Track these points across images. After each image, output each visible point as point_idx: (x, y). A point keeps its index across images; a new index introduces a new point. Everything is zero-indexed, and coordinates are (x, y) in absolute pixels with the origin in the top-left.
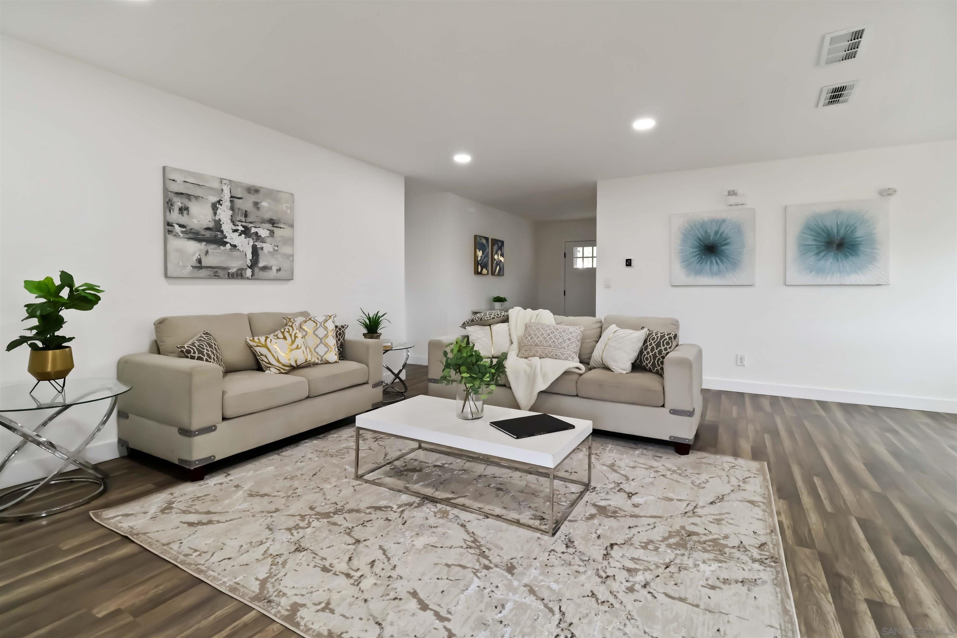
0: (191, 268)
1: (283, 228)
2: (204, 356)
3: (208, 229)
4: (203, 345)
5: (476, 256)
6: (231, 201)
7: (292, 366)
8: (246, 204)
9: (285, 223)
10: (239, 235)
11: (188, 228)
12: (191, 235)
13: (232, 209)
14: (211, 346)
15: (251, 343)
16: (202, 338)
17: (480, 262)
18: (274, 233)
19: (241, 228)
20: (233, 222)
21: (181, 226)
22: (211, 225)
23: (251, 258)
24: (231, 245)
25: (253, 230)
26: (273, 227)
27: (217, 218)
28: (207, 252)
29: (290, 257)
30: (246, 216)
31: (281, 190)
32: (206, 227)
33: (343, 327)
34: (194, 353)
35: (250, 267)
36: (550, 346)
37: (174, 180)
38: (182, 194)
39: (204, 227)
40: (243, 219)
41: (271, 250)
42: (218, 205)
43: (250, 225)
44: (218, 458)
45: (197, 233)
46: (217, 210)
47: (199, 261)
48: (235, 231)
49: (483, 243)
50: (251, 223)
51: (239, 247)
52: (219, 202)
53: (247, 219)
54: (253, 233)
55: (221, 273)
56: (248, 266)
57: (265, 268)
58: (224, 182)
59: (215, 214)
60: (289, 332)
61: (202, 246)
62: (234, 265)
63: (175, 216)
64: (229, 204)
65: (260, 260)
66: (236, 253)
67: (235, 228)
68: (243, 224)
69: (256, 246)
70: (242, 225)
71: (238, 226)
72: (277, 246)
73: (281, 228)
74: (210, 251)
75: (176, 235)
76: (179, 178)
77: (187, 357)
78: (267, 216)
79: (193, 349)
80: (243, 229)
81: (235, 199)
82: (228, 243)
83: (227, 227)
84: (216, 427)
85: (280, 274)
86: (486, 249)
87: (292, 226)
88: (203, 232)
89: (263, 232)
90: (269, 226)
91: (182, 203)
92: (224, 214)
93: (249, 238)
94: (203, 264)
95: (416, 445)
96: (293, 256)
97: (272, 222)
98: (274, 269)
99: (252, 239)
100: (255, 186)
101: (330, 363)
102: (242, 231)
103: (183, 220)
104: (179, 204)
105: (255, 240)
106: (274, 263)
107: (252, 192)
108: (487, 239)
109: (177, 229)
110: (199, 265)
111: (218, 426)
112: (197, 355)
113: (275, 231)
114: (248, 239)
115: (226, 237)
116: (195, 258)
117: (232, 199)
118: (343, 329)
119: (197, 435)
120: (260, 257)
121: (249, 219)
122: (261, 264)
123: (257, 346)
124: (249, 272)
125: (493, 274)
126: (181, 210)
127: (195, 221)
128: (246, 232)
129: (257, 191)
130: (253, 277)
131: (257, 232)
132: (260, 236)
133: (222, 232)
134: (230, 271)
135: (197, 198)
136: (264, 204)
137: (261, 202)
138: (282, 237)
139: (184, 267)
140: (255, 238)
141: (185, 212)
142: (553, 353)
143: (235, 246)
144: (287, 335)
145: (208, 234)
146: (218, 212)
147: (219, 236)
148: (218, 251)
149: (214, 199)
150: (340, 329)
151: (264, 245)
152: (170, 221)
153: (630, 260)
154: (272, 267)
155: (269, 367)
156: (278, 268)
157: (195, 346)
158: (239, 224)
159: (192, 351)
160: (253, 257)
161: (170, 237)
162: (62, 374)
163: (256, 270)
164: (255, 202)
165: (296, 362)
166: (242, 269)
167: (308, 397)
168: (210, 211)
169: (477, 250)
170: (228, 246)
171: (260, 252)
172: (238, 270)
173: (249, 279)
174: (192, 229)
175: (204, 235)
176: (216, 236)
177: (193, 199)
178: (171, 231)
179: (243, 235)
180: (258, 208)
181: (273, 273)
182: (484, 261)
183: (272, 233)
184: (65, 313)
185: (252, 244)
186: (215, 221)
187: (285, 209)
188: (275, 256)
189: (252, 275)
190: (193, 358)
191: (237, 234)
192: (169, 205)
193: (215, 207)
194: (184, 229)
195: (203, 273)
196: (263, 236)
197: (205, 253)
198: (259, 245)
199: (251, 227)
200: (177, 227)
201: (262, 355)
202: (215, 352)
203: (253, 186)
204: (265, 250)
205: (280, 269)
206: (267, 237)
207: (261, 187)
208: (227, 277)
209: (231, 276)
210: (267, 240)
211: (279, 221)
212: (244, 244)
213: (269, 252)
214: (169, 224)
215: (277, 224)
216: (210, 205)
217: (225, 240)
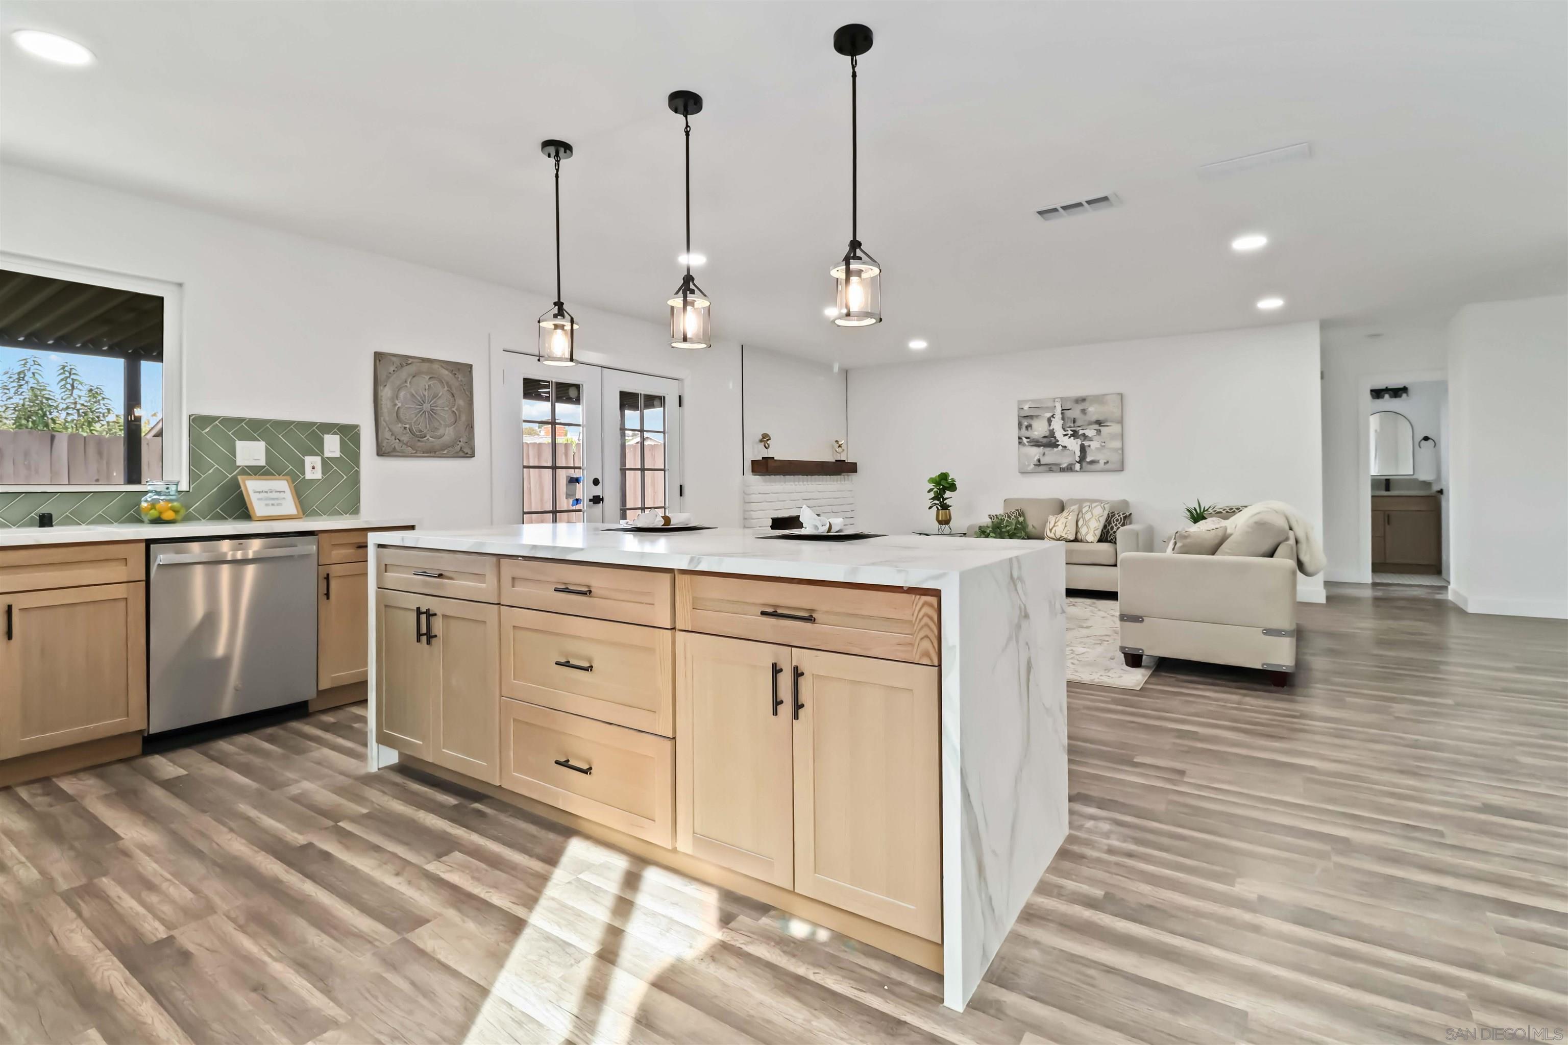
0: (1034, 466)
1: (1111, 426)
3: (1045, 437)
6: (1062, 413)
8: (1075, 413)
9: (1112, 421)
10: (1069, 438)
11: (1031, 438)
12: (1032, 444)
13: (1063, 419)
19: (1070, 433)
20: (1064, 429)
21: (1027, 438)
22: (1047, 434)
23: (1079, 455)
24: (1062, 446)
25: (1081, 432)
26: (1100, 426)
27: (1051, 428)
28: (1044, 454)
29: (1119, 451)
30: (1074, 422)
31: (1106, 393)
32: (1043, 436)
35: (1078, 462)
37: (1022, 409)
38: (1027, 416)
40: (1072, 425)
41: (1099, 446)
42: (1052, 419)
45: (1037, 441)
46: (1052, 422)
47: (1039, 461)
48: (1065, 435)
50: (1079, 427)
51: (1069, 447)
52: (1053, 416)
53: (1075, 424)
54: (1081, 435)
55: (1054, 468)
56: (1077, 462)
57: (1092, 462)
58: (1056, 400)
59: (1050, 425)
61: (1041, 450)
62: (1065, 462)
63: (1024, 432)
64: (1061, 416)
65: (1088, 456)
66: (1067, 452)
67: (1065, 433)
68: (1073, 429)
69: (1084, 444)
70: (1071, 430)
71: (1068, 431)
72: (1104, 442)
73: (1108, 426)
74: (1046, 453)
75: (1024, 445)
76: (1027, 407)
78: (1094, 418)
80: (1072, 433)
81: (1065, 411)
82: (1059, 445)
83: (1059, 434)
85: (1107, 466)
87: (1121, 422)
88: (1042, 440)
89: (1090, 432)
90: (1097, 427)
91: (1027, 422)
92: (1057, 425)
93: (1078, 438)
94: (1041, 463)
96: (1123, 449)
97: (1099, 423)
98: (1102, 462)
99: (1081, 439)
101: (1088, 542)
103: (1028, 434)
104: (1026, 424)
105: (1082, 440)
106: (1101, 457)
107: (1080, 402)
109: (1025, 440)
110: (1039, 463)
113: (1101, 430)
114: (1076, 440)
115: (1058, 441)
116: (1036, 459)
117: (1063, 411)
120: (1087, 453)
121: (1077, 424)
122: (1088, 459)
124: (1078, 466)
126: (1027, 427)
127: (1036, 433)
128: (1075, 435)
129: (1084, 400)
130: (1082, 470)
131: (1084, 434)
132: (1087, 436)
133: (1055, 438)
134: (1061, 466)
135: (1037, 416)
136: (1092, 409)
137: (1087, 408)
138: (1109, 433)
139: (1029, 465)
140: (1083, 438)
141: (1029, 429)
143: (1065, 447)
145: (1045, 440)
146: (1052, 424)
147: (1053, 441)
148: (1052, 452)
149: (1049, 415)
151: (1092, 443)
152: (1020, 436)
154: (1100, 461)
155: (1046, 539)
156: (1106, 461)
158: (1069, 429)
160: (1081, 454)
161: (1021, 446)
162: (948, 522)
163: (1084, 464)
164: (1082, 409)
166: (1072, 464)
168: (1046, 423)
170: (1060, 447)
171: (1088, 449)
172: (1068, 465)
173: (1077, 472)
174: (1034, 439)
175: (1042, 442)
176: (1051, 441)
177: (1035, 418)
178: (1021, 443)
179: (1072, 438)
180: (1085, 414)
181: (1101, 465)
183: (1099, 432)
185: (1080, 443)
186: (1050, 430)
187: (1113, 409)
188: (1102, 451)
189: (1080, 469)
191: (1067, 437)
192: (1020, 425)
193: (1049, 421)
194: (1028, 440)
195: (1041, 468)
196: (1090, 435)
197: (1042, 455)
198: (1086, 443)
199: (1079, 430)
200: (1024, 439)
203: (1081, 397)
205: (1108, 462)
206: (1095, 436)
207: (1087, 396)
208: (1059, 471)
209: (1062, 470)
210: (1095, 438)
211: (1106, 421)
212: (1074, 445)
213: (1097, 448)
214: (1020, 438)
215: (1103, 423)
216: (1046, 419)
217: (1057, 443)
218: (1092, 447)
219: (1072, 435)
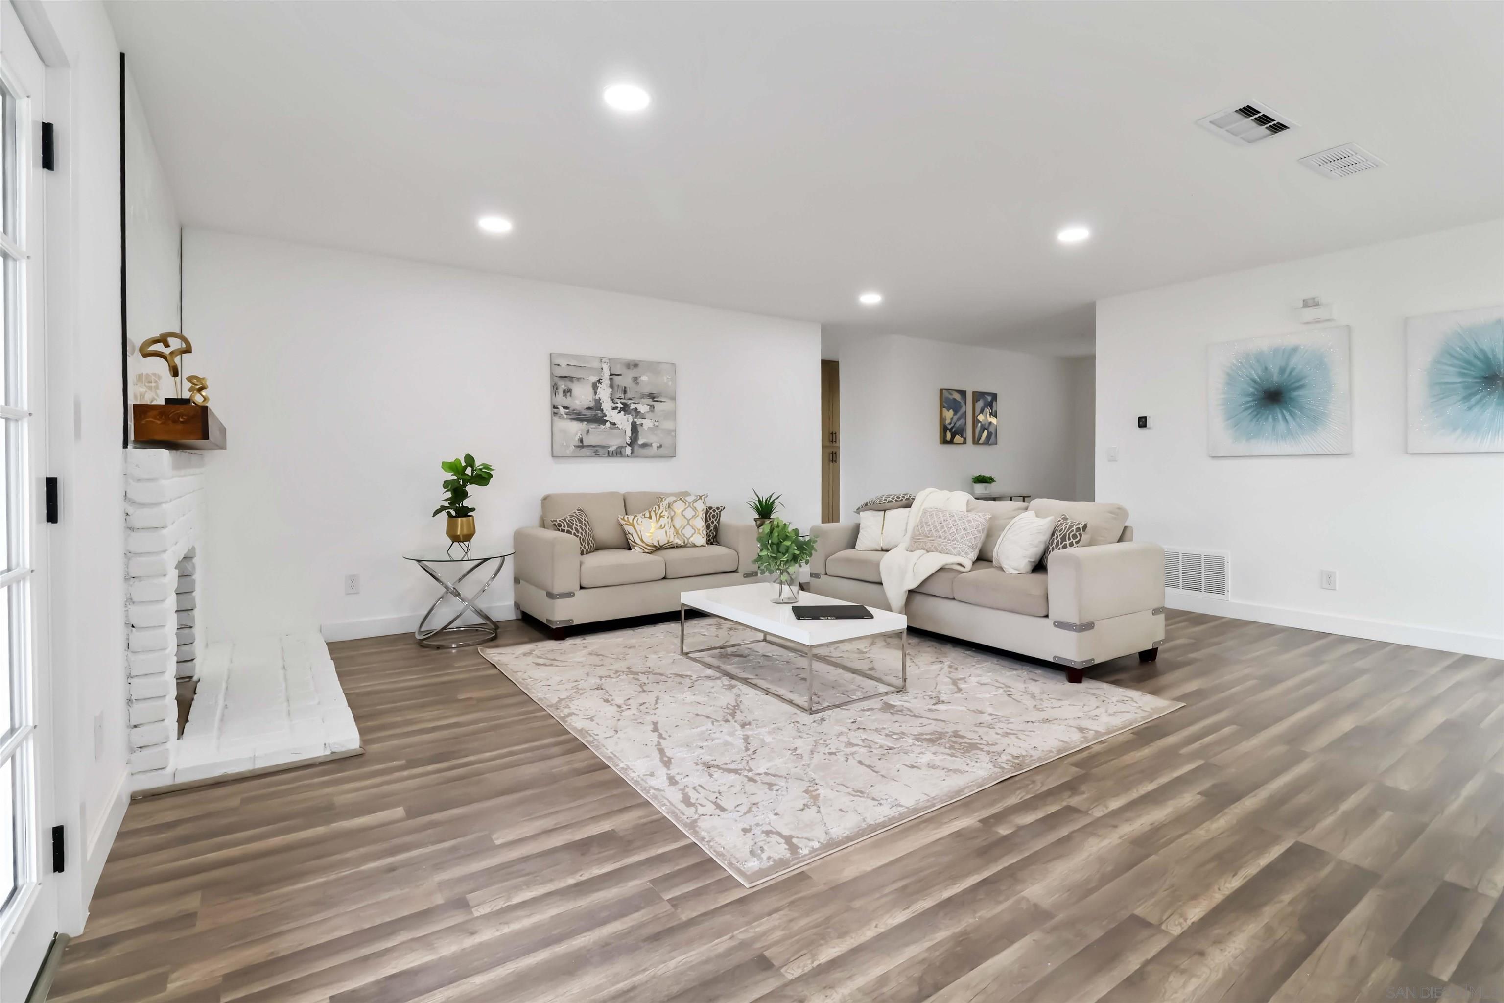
0: (574, 447)
1: (664, 402)
2: (573, 530)
3: (589, 409)
4: (573, 521)
5: (942, 419)
6: (610, 379)
7: (655, 546)
8: (625, 381)
9: (666, 397)
10: (618, 413)
11: (571, 409)
12: (573, 416)
13: (611, 386)
14: (581, 522)
15: (623, 522)
16: (574, 514)
17: (949, 427)
18: (654, 408)
19: (620, 405)
20: (612, 400)
21: (565, 408)
22: (592, 404)
23: (630, 435)
24: (610, 423)
25: (633, 406)
26: (654, 401)
27: (597, 397)
28: (588, 432)
29: (673, 433)
30: (625, 392)
31: (662, 362)
32: (587, 407)
33: (718, 508)
34: (564, 527)
35: (629, 445)
36: (940, 537)
37: (559, 365)
38: (565, 377)
39: (585, 407)
40: (623, 396)
41: (651, 426)
42: (598, 384)
43: (630, 401)
44: (576, 622)
45: (579, 414)
46: (597, 389)
47: (581, 441)
48: (615, 409)
49: (955, 399)
50: (630, 399)
51: (619, 425)
52: (599, 381)
53: (626, 395)
54: (632, 409)
55: (600, 451)
56: (628, 444)
57: (645, 445)
58: (604, 360)
59: (596, 393)
60: (655, 511)
61: (584, 425)
62: (614, 444)
63: (560, 399)
64: (608, 382)
65: (640, 437)
66: (616, 431)
67: (614, 406)
68: (623, 401)
69: (636, 422)
70: (621, 403)
71: (617, 403)
72: (658, 421)
73: (661, 402)
74: (591, 430)
75: (561, 417)
76: (563, 363)
77: (559, 530)
78: (647, 391)
79: (564, 523)
80: (622, 406)
81: (614, 377)
82: (607, 421)
83: (607, 405)
84: (574, 594)
85: (661, 451)
86: (961, 407)
87: (673, 398)
88: (585, 412)
89: (643, 408)
90: (650, 401)
91: (565, 386)
92: (604, 393)
93: (629, 414)
94: (585, 444)
95: (761, 636)
96: (675, 431)
97: (652, 396)
98: (655, 445)
99: (632, 415)
100: (634, 361)
102: (621, 408)
103: (566, 401)
104: (563, 387)
105: (634, 417)
106: (654, 440)
107: (632, 367)
108: (963, 393)
109: (562, 411)
110: (581, 444)
111: (576, 593)
112: (566, 529)
113: (655, 406)
114: (627, 416)
115: (606, 416)
116: (577, 438)
117: (611, 377)
118: (717, 511)
119: (558, 598)
120: (640, 433)
121: (628, 396)
122: (641, 442)
123: (626, 524)
124: (628, 450)
125: (976, 442)
126: (564, 392)
127: (577, 402)
128: (625, 409)
129: (636, 365)
130: (632, 455)
131: (636, 408)
132: (640, 412)
133: (602, 410)
134: (609, 449)
135: (579, 379)
136: (644, 378)
137: (640, 377)
138: (663, 411)
139: (568, 447)
140: (634, 414)
141: (569, 394)
142: (942, 546)
143: (615, 424)
144: (653, 514)
145: (589, 414)
146: (598, 391)
147: (599, 415)
148: (598, 429)
149: (594, 379)
150: (714, 511)
151: (643, 421)
152: (556, 404)
153: (1145, 418)
154: (653, 444)
155: (635, 546)
156: (659, 445)
157: (566, 521)
158: (619, 401)
159: (563, 525)
160: (632, 434)
161: (556, 419)
162: (468, 537)
163: (636, 447)
164: (633, 377)
165: (658, 542)
166: (622, 447)
167: (664, 578)
168: (591, 391)
169: (944, 410)
170: (608, 424)
171: (639, 428)
172: (617, 448)
173: (629, 457)
174: (574, 410)
175: (584, 415)
176: (596, 415)
177: (576, 381)
178: (556, 413)
179: (622, 412)
180: (637, 383)
181: (653, 450)
182: (958, 424)
183: (652, 407)
184: (470, 488)
185: (632, 420)
186: (596, 400)
187: (665, 381)
188: (655, 432)
189: (631, 453)
190: (563, 531)
191: (616, 411)
192: (555, 388)
193: (595, 387)
194: (567, 411)
195: (585, 451)
196: (642, 412)
197: (586, 432)
198: (639, 421)
199: (630, 404)
200: (561, 408)
201: (629, 533)
202: (584, 527)
204: (645, 427)
205: (661, 446)
206: (647, 412)
207: (640, 361)
208: (606, 455)
209: (611, 454)
210: (647, 415)
211: (659, 395)
212: (623, 421)
213: (649, 428)
214: (555, 407)
215: (658, 397)
216: (591, 385)
217: (605, 418)
218: (644, 425)
219: (622, 409)
